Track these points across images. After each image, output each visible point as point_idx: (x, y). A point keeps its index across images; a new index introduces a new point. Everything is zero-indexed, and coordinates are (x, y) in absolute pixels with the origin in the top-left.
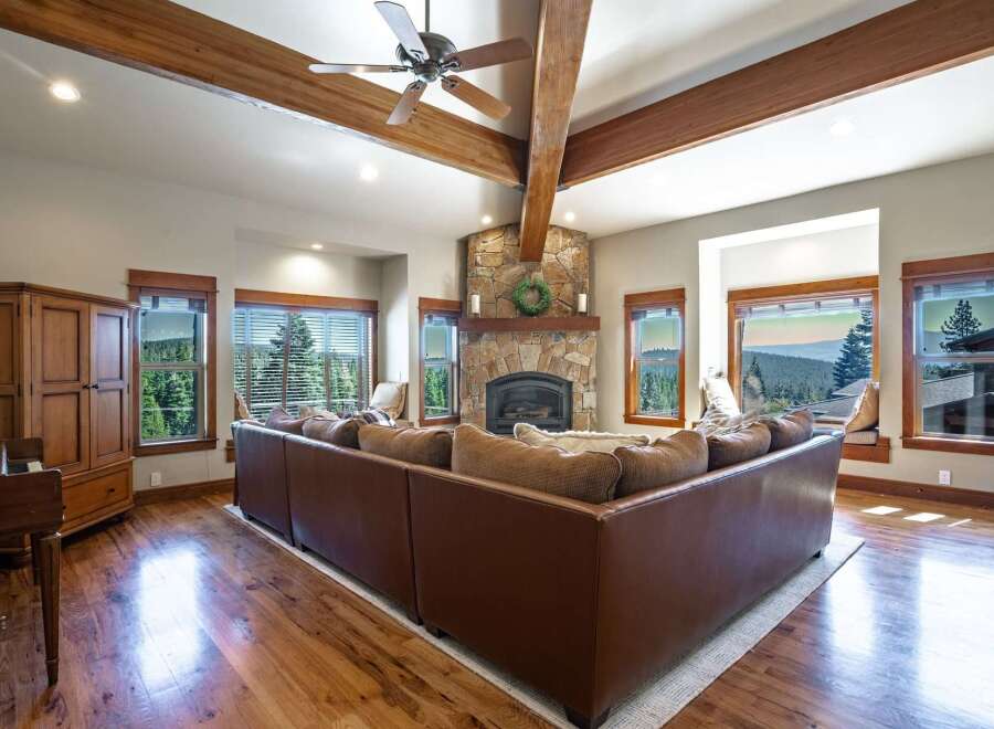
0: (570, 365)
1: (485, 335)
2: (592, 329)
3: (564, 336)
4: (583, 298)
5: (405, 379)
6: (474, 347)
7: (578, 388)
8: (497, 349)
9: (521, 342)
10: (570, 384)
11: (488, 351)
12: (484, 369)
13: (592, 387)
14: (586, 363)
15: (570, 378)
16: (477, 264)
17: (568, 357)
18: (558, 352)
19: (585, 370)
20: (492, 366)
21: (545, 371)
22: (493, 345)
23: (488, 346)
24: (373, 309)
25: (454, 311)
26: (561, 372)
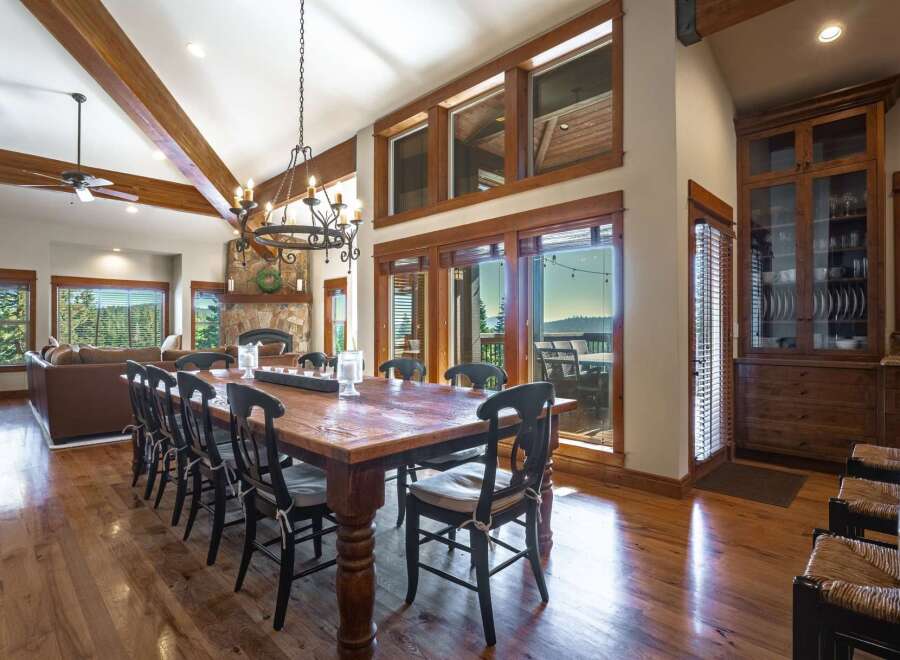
0: (290, 325)
1: (236, 305)
2: (305, 302)
3: (287, 306)
4: (300, 283)
5: (181, 334)
6: (229, 312)
7: (296, 339)
8: (244, 314)
9: (259, 310)
10: (292, 336)
11: (238, 315)
12: (236, 327)
13: (304, 338)
14: (300, 322)
15: (290, 333)
16: (235, 260)
17: (290, 319)
18: (283, 316)
19: (300, 328)
20: (240, 325)
21: (276, 328)
22: (242, 312)
23: (239, 312)
24: (167, 288)
25: (219, 289)
26: (285, 329)
